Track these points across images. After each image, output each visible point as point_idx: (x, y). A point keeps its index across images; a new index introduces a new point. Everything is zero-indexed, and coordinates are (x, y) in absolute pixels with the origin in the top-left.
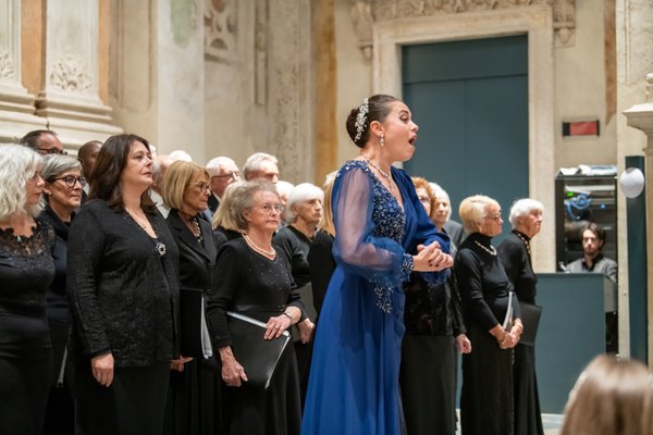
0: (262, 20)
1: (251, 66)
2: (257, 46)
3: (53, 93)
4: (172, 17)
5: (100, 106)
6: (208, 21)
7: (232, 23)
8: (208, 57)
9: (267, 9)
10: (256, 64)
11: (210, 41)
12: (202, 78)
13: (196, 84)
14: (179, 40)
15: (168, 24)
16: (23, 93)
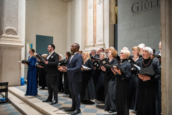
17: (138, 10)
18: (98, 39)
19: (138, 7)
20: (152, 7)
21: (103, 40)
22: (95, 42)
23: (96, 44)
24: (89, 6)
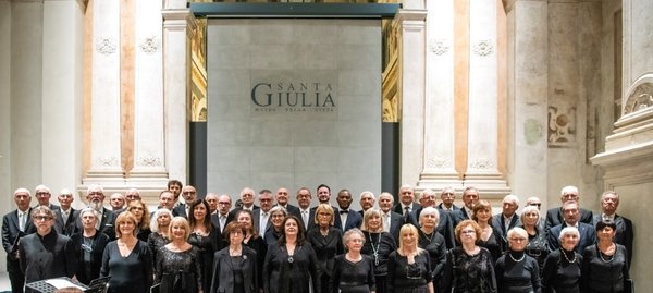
0: (593, 124)
1: (584, 147)
2: (588, 137)
3: (470, 171)
4: (526, 134)
5: (498, 173)
6: (550, 131)
7: (572, 129)
8: (550, 147)
9: (597, 120)
10: (587, 145)
11: (554, 140)
12: (545, 156)
13: (542, 159)
14: (530, 142)
15: (523, 136)
16: (455, 173)
17: (270, 103)
18: (139, 156)
19: (270, 96)
20: (304, 105)
21: (162, 160)
22: (127, 164)
23: (133, 171)
24: (97, 41)
